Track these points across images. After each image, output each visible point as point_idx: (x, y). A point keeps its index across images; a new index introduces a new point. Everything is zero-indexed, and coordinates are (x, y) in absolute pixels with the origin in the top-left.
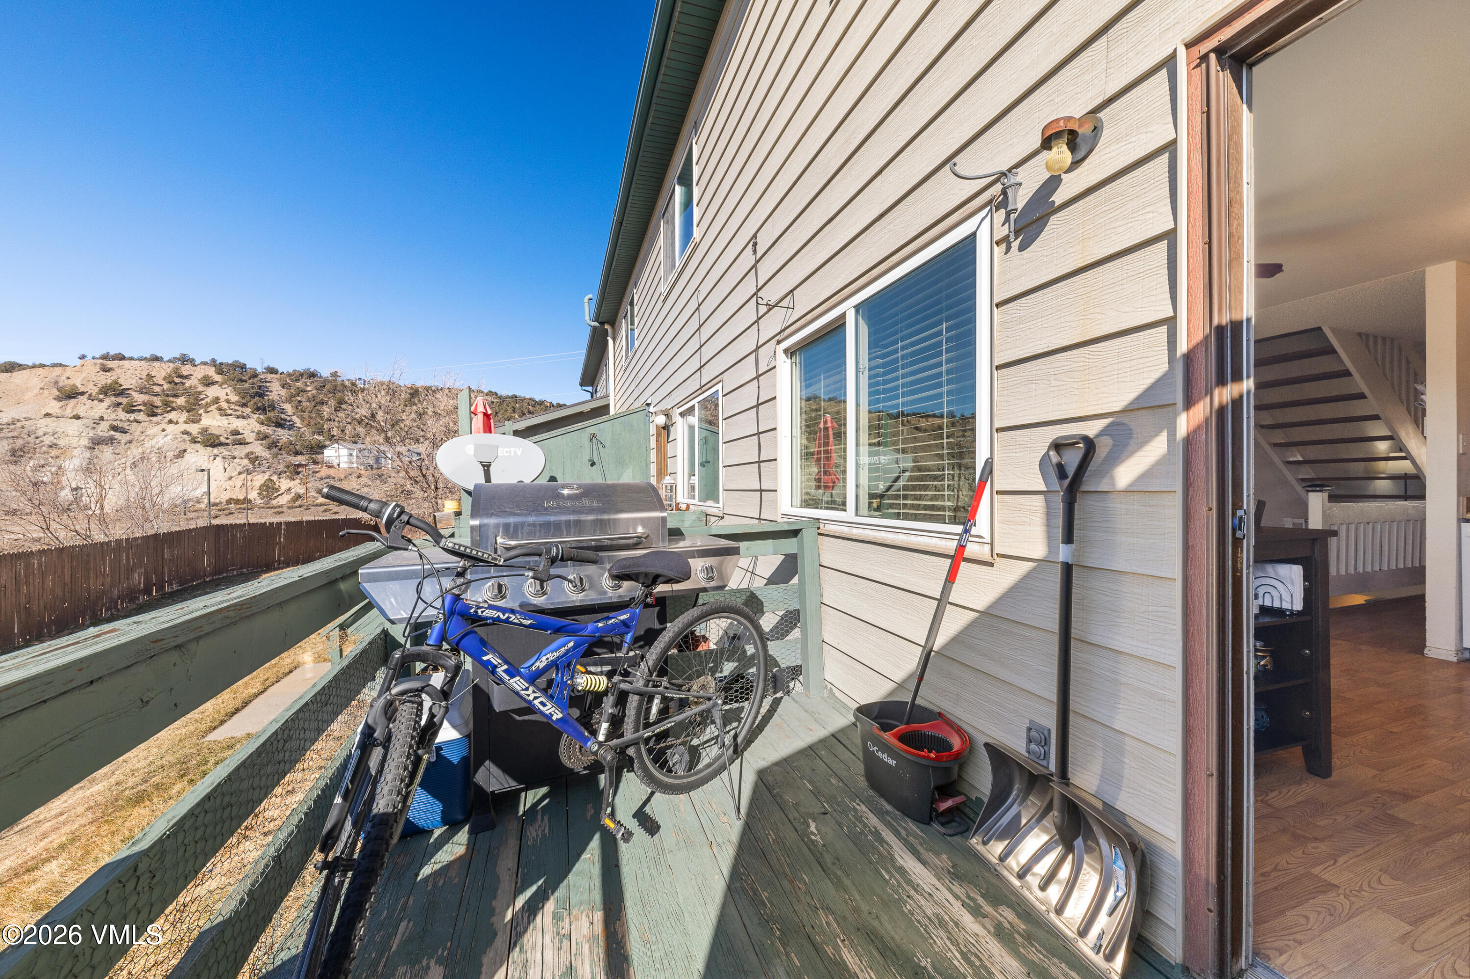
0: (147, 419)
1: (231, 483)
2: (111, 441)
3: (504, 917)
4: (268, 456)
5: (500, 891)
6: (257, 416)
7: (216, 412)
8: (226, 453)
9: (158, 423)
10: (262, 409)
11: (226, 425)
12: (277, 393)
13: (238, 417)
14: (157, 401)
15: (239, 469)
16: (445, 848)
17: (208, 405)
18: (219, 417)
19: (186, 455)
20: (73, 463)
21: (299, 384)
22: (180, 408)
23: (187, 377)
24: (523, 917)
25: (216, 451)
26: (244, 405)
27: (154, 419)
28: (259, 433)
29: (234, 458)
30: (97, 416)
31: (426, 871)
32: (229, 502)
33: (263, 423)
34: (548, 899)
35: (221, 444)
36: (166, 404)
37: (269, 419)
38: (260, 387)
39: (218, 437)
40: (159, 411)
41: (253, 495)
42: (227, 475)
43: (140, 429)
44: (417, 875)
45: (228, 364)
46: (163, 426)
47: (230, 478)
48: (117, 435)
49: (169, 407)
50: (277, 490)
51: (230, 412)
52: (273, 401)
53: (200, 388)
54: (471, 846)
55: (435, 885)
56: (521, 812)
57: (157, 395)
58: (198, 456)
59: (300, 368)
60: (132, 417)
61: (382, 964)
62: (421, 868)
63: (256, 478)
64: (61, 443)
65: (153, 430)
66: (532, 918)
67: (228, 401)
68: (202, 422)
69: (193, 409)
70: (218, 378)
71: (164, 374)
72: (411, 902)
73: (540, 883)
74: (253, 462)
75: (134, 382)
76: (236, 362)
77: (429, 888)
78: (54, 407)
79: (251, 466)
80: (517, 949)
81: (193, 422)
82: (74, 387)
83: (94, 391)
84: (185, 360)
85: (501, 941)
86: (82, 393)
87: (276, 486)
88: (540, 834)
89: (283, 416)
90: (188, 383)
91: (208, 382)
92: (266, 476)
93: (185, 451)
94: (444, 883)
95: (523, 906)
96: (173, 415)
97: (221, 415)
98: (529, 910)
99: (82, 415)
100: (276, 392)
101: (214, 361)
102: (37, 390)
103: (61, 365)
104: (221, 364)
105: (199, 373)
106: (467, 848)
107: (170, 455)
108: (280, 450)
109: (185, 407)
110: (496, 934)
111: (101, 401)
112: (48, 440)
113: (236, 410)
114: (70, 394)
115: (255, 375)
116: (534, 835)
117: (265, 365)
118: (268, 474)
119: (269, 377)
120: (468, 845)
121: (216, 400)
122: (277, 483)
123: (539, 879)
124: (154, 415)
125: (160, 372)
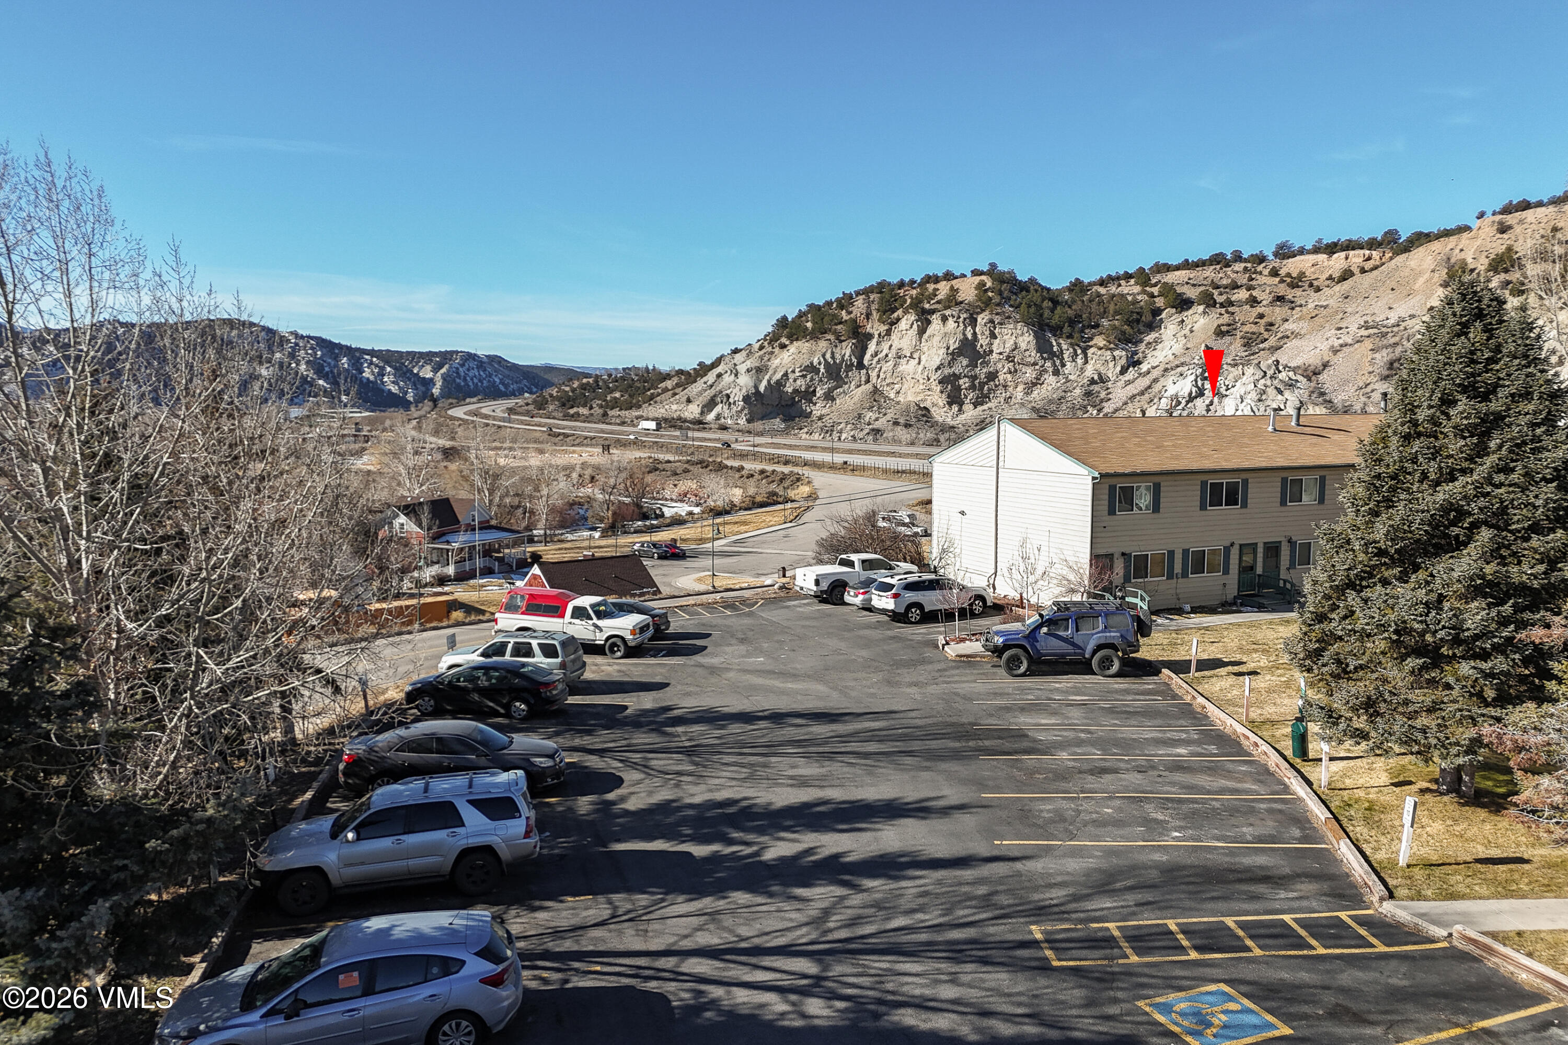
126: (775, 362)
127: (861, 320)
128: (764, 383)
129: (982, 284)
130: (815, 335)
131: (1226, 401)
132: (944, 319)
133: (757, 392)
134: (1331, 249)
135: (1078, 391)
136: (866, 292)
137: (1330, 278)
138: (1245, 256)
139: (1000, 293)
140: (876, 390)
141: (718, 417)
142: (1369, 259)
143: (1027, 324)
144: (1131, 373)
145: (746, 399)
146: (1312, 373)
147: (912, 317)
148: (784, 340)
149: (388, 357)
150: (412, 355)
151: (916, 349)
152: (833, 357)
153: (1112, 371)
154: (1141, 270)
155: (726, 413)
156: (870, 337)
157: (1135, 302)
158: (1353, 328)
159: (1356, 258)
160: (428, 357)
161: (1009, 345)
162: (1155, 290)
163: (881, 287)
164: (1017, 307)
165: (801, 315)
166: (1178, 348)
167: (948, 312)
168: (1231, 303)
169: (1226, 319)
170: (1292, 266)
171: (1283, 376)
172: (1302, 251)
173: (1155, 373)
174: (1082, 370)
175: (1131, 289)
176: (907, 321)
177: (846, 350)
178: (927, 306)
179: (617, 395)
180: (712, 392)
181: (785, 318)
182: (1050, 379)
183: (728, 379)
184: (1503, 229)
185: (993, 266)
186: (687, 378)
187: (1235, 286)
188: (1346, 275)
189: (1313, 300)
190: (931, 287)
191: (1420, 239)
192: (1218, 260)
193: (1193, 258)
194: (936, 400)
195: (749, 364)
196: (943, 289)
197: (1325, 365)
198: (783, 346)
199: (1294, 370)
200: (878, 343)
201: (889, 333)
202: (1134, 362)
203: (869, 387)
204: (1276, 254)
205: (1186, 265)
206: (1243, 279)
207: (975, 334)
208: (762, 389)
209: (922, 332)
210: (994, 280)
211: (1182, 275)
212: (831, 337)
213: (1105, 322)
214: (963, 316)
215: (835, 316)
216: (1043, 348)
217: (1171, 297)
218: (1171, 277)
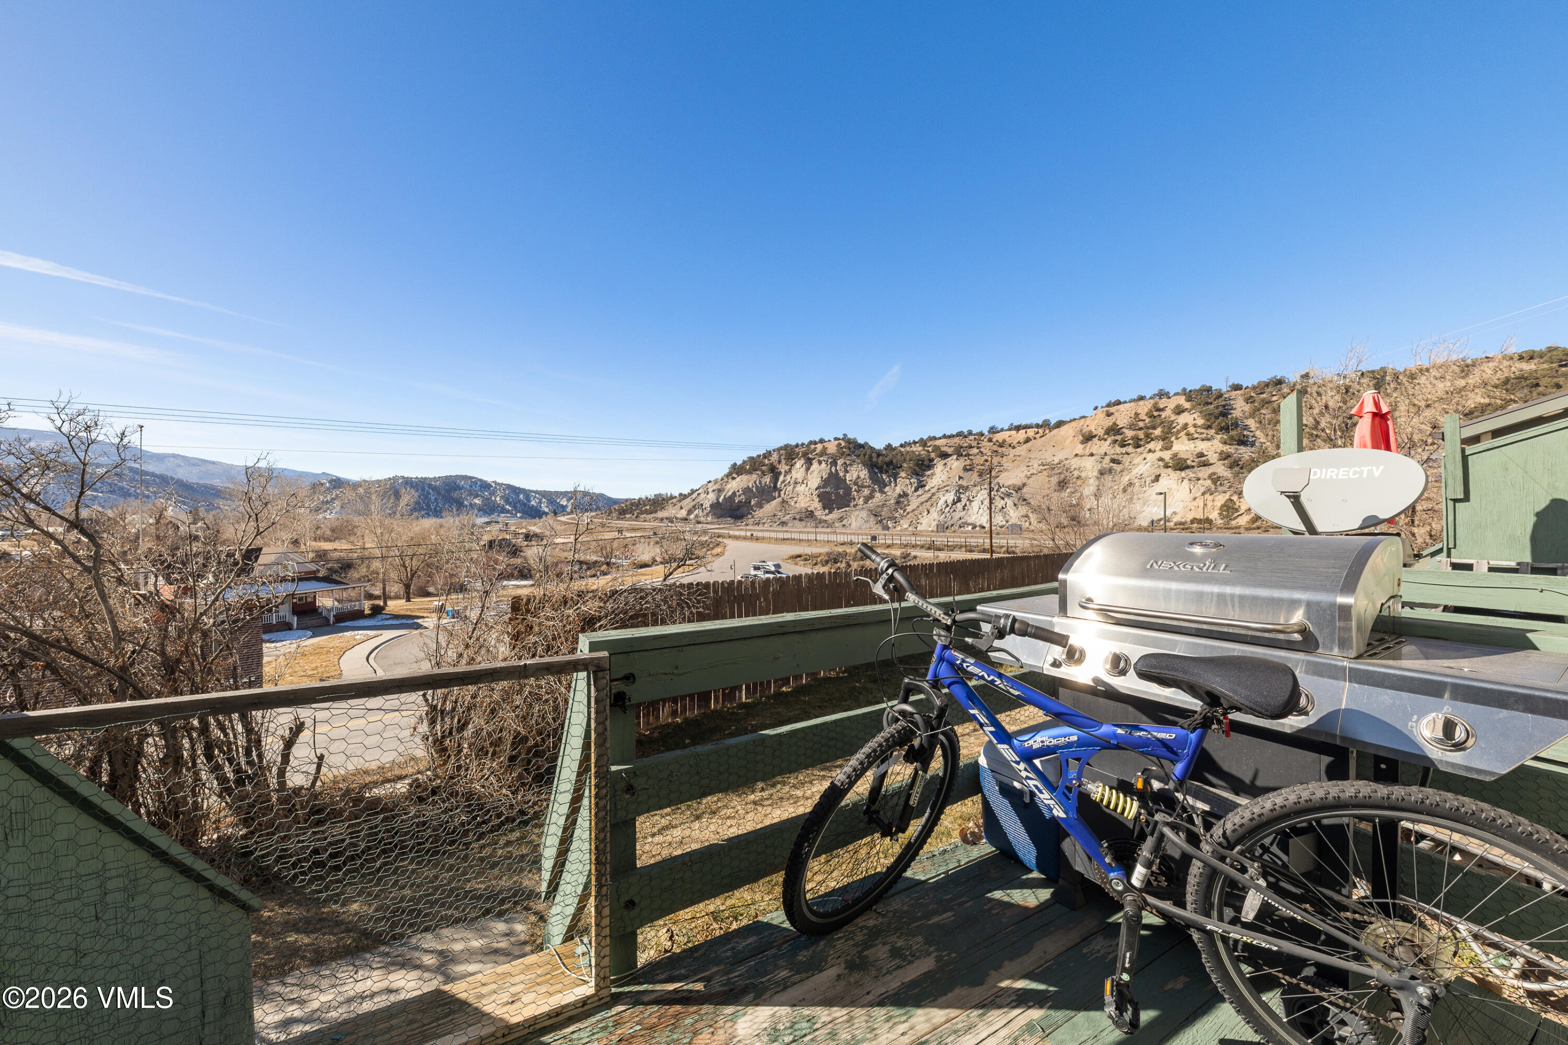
0: (1134, 450)
1: (1195, 503)
2: (1110, 471)
3: (1001, 980)
4: (1230, 476)
5: (1020, 960)
6: (1220, 436)
7: (1185, 438)
8: (1192, 475)
9: (1141, 453)
10: (1225, 429)
11: (1193, 449)
12: (1240, 410)
13: (1203, 440)
14: (1141, 434)
15: (1203, 489)
16: (1025, 891)
17: (1179, 432)
18: (1187, 442)
19: (1161, 479)
20: (1089, 490)
21: (1264, 396)
22: (1157, 438)
23: (1163, 410)
24: (1010, 996)
25: (1183, 474)
26: (1209, 427)
27: (1139, 450)
28: (1222, 453)
29: (1199, 479)
30: (1103, 453)
31: (998, 894)
32: (1192, 522)
33: (1225, 443)
34: (1041, 1007)
35: (1188, 467)
36: (1147, 436)
37: (1232, 438)
38: (1224, 406)
39: (1185, 460)
40: (1142, 443)
41: (1214, 515)
42: (1192, 496)
43: (1129, 460)
44: (990, 891)
45: (1196, 390)
46: (1145, 455)
47: (1195, 499)
48: (1115, 466)
49: (1149, 438)
50: (1237, 510)
51: (1196, 436)
52: (1237, 418)
53: (1173, 417)
54: (1043, 907)
55: (991, 909)
56: (1110, 920)
57: (1141, 429)
58: (1170, 480)
59: (1265, 378)
60: (1124, 450)
61: (916, 924)
62: (996, 889)
63: (1217, 498)
64: (1083, 475)
65: (1138, 460)
66: (1014, 1004)
67: (1195, 426)
68: (1174, 448)
69: (1166, 439)
70: (1187, 405)
71: (1146, 410)
72: (968, 905)
73: (1051, 989)
74: (1214, 482)
75: (1125, 421)
76: (1203, 386)
77: (986, 907)
78: (1079, 449)
79: (1213, 486)
80: (980, 1012)
81: (1167, 449)
82: (1091, 432)
83: (1101, 432)
84: (1162, 394)
85: (979, 992)
86: (1095, 436)
87: (1236, 506)
88: (1102, 952)
89: (1245, 433)
90: (1164, 415)
91: (1179, 411)
92: (1227, 496)
93: (1159, 475)
94: (997, 914)
95: (1020, 989)
96: (1151, 445)
97: (1189, 440)
98: (1019, 996)
99: (1094, 452)
100: (1240, 408)
101: (1184, 390)
102: (1071, 438)
103: (1084, 417)
104: (1190, 391)
105: (1171, 404)
106: (1038, 906)
107: (1148, 480)
108: (1242, 468)
109: (1160, 436)
110: (982, 984)
111: (1106, 440)
112: (1076, 473)
113: (1202, 433)
114: (1088, 438)
115: (1220, 395)
116: (1097, 948)
117: (1230, 383)
118: (1229, 494)
119: (1234, 393)
120: (1042, 904)
121: (1185, 426)
122: (1238, 503)
123: (1054, 986)
124: (1138, 446)
125: (1144, 408)
126: (729, 486)
127: (776, 463)
128: (722, 497)
129: (840, 444)
130: (749, 472)
131: (973, 504)
132: (820, 463)
133: (718, 502)
134: (1018, 428)
135: (892, 501)
136: (779, 449)
137: (1019, 443)
138: (974, 432)
139: (849, 449)
140: (783, 501)
141: (697, 516)
142: (1038, 433)
143: (864, 465)
144: (920, 492)
145: (711, 506)
146: (1019, 489)
147: (802, 461)
148: (734, 475)
149: (544, 494)
150: (558, 494)
151: (805, 478)
152: (760, 482)
153: (910, 490)
154: (922, 439)
155: (701, 514)
156: (780, 473)
157: (919, 455)
158: (1036, 466)
159: (1031, 433)
160: (564, 494)
161: (855, 476)
162: (930, 449)
163: (786, 447)
164: (858, 456)
165: (744, 462)
166: (944, 477)
167: (821, 459)
168: (968, 455)
169: (968, 462)
170: (999, 437)
171: (1003, 490)
172: (1002, 430)
173: (933, 491)
174: (894, 490)
175: (917, 449)
176: (799, 463)
177: (767, 479)
178: (810, 456)
179: (648, 507)
180: (694, 503)
181: (735, 464)
182: (878, 495)
183: (702, 496)
184: (1109, 415)
185: (845, 435)
186: (683, 497)
187: (971, 447)
188: (1028, 440)
189: (1012, 452)
190: (813, 446)
191: (1060, 424)
192: (960, 434)
193: (948, 433)
194: (816, 505)
195: (714, 488)
196: (819, 447)
197: (1024, 485)
198: (734, 478)
199: (1009, 487)
200: (785, 476)
201: (790, 470)
202: (921, 485)
203: (780, 499)
204: (989, 432)
205: (945, 437)
206: (974, 444)
207: (836, 470)
208: (721, 500)
209: (808, 469)
210: (846, 442)
211: (943, 441)
212: (759, 472)
213: (905, 465)
214: (830, 460)
215: (761, 462)
216: (874, 479)
217: (938, 452)
218: (938, 443)
